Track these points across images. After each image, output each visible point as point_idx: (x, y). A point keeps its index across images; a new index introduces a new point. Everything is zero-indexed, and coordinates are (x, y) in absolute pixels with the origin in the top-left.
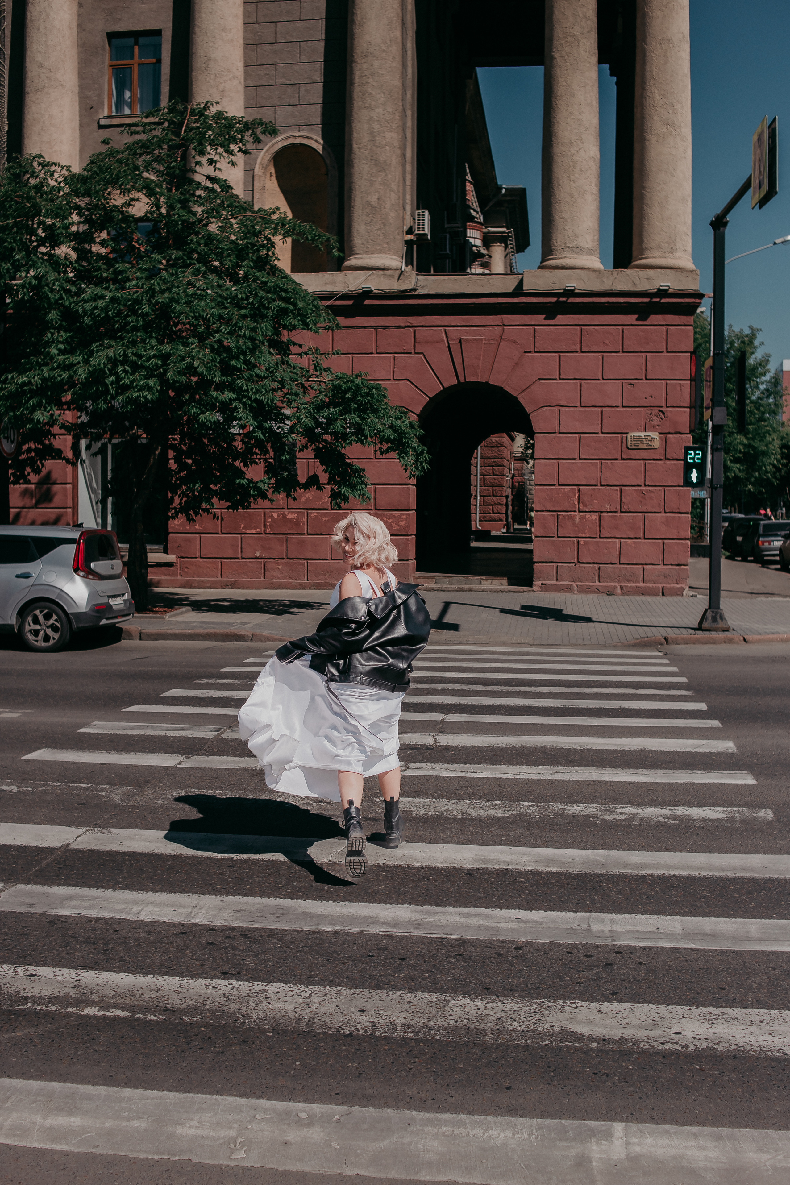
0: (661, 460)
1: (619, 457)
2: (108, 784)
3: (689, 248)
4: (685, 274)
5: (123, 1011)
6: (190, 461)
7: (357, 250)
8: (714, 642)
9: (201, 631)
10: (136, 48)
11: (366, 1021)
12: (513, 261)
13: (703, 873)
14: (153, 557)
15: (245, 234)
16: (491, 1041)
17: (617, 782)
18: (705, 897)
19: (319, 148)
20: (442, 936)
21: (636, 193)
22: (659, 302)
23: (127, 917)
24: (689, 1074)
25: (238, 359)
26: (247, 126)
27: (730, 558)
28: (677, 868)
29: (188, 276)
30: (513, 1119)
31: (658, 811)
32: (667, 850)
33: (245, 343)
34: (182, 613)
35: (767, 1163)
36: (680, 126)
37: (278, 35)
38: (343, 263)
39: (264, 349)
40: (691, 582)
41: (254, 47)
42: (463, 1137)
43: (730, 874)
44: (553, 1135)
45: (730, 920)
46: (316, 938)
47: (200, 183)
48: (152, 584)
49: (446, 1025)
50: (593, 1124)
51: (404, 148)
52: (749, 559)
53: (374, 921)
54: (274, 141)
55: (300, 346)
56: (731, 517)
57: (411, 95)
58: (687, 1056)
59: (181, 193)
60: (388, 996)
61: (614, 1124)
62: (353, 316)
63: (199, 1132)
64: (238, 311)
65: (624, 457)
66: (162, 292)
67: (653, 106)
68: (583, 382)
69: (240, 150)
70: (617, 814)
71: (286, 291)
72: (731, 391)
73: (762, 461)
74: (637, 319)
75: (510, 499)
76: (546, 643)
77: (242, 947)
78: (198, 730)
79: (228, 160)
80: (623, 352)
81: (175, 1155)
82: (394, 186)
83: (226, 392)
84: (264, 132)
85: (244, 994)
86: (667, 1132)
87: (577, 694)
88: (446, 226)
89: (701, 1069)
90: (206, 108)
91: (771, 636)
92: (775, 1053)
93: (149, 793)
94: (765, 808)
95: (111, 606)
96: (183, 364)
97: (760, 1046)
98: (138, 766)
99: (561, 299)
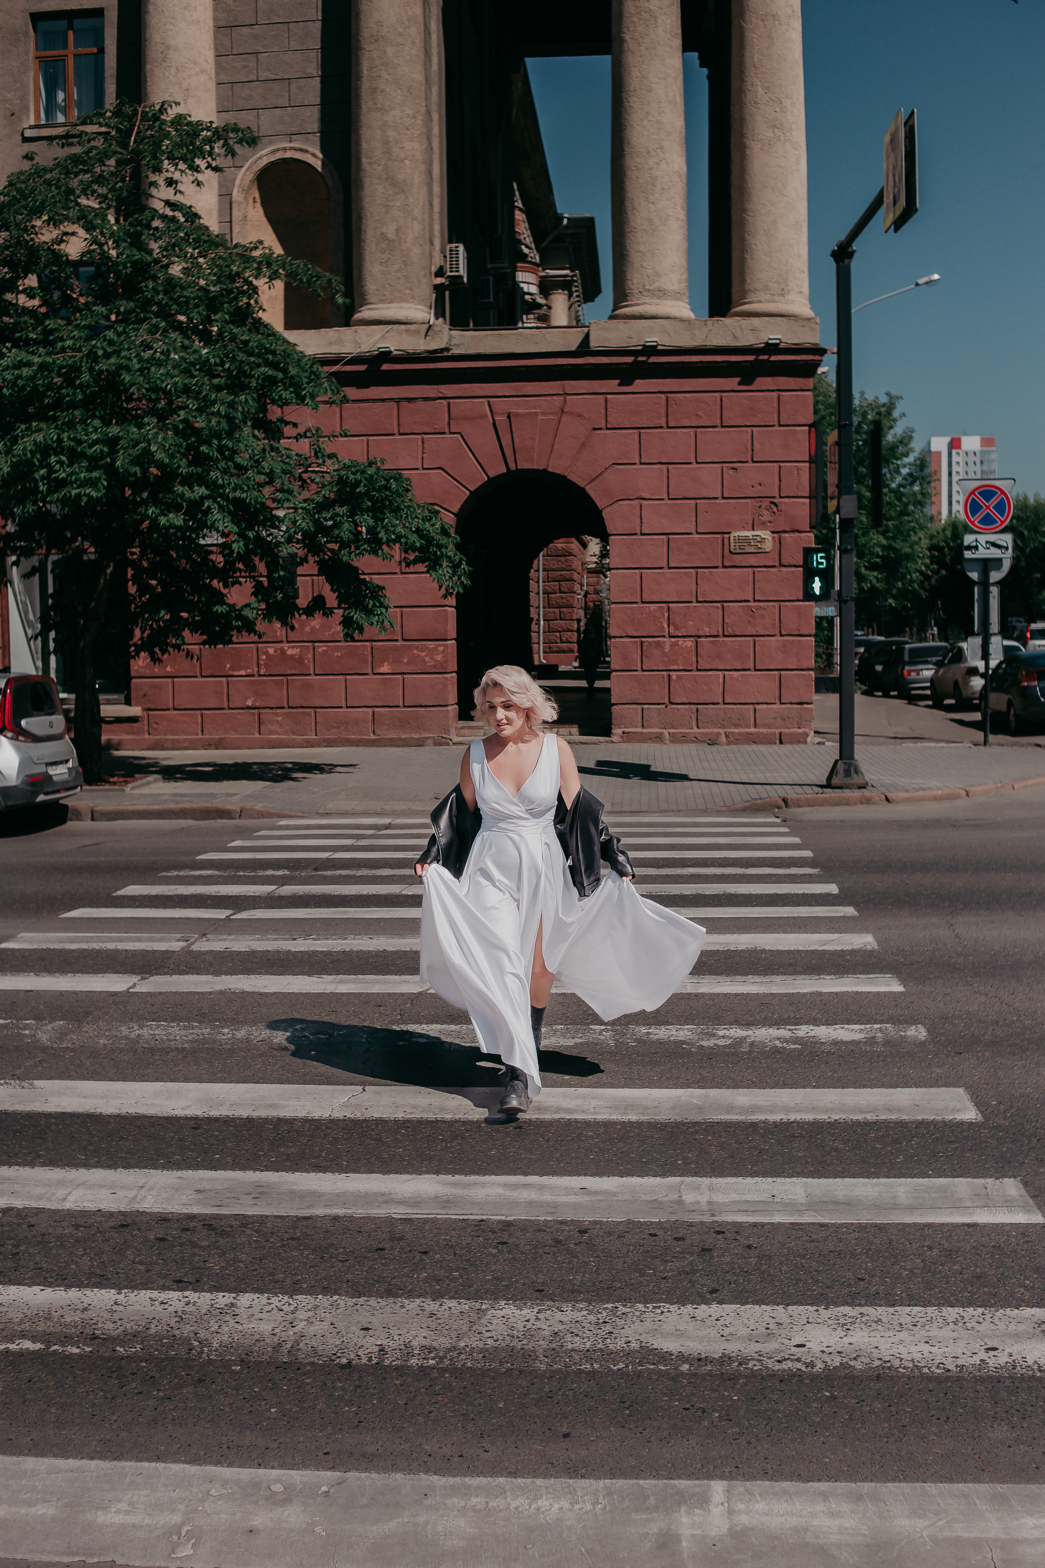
0: (774, 567)
1: (720, 564)
2: (35, 1019)
3: (806, 289)
4: (800, 323)
5: (34, 1342)
6: (154, 582)
7: (370, 298)
8: (847, 803)
9: (173, 806)
10: (71, 34)
11: (370, 1344)
12: (580, 313)
13: (835, 1117)
14: (108, 710)
15: (219, 278)
16: (543, 1367)
17: (718, 995)
18: (836, 1150)
19: (318, 164)
20: (480, 1217)
21: (734, 218)
22: (768, 361)
23: (48, 1205)
24: (815, 1405)
25: (210, 444)
26: (219, 134)
27: (868, 693)
28: (799, 1111)
29: (143, 335)
30: (571, 1481)
31: (774, 1032)
32: (785, 1086)
33: (219, 423)
34: (149, 783)
35: (925, 1533)
36: (791, 129)
37: (259, 15)
38: (352, 316)
39: (247, 430)
40: (817, 725)
41: (228, 30)
42: (501, 1511)
43: (870, 1117)
44: (627, 1503)
45: (870, 1181)
46: (307, 1227)
47: (156, 211)
48: (110, 746)
49: (481, 1346)
50: (683, 1484)
51: (429, 163)
52: (892, 693)
53: (387, 1199)
54: (257, 156)
55: (295, 425)
56: (868, 641)
57: (437, 93)
58: (814, 1378)
59: (131, 224)
60: (402, 1307)
61: (713, 1483)
62: (366, 386)
63: (129, 1519)
64: (210, 380)
65: (726, 564)
66: (107, 356)
67: (756, 103)
68: (671, 467)
69: (209, 166)
70: (720, 1037)
71: (273, 353)
72: (864, 477)
73: (907, 567)
74: (740, 384)
75: (582, 624)
76: (627, 809)
77: (205, 1243)
78: (161, 940)
79: (192, 179)
80: (723, 427)
81: (92, 1555)
82: (417, 212)
83: (196, 488)
84: (240, 142)
85: (204, 1311)
86: (786, 1492)
87: (668, 876)
88: (489, 266)
89: (833, 1398)
90: (163, 110)
91: (921, 793)
92: (933, 1369)
93: (89, 1029)
94: (916, 1024)
95: (50, 777)
96: (135, 452)
97: (913, 1360)
98: (75, 993)
99: (640, 359)
